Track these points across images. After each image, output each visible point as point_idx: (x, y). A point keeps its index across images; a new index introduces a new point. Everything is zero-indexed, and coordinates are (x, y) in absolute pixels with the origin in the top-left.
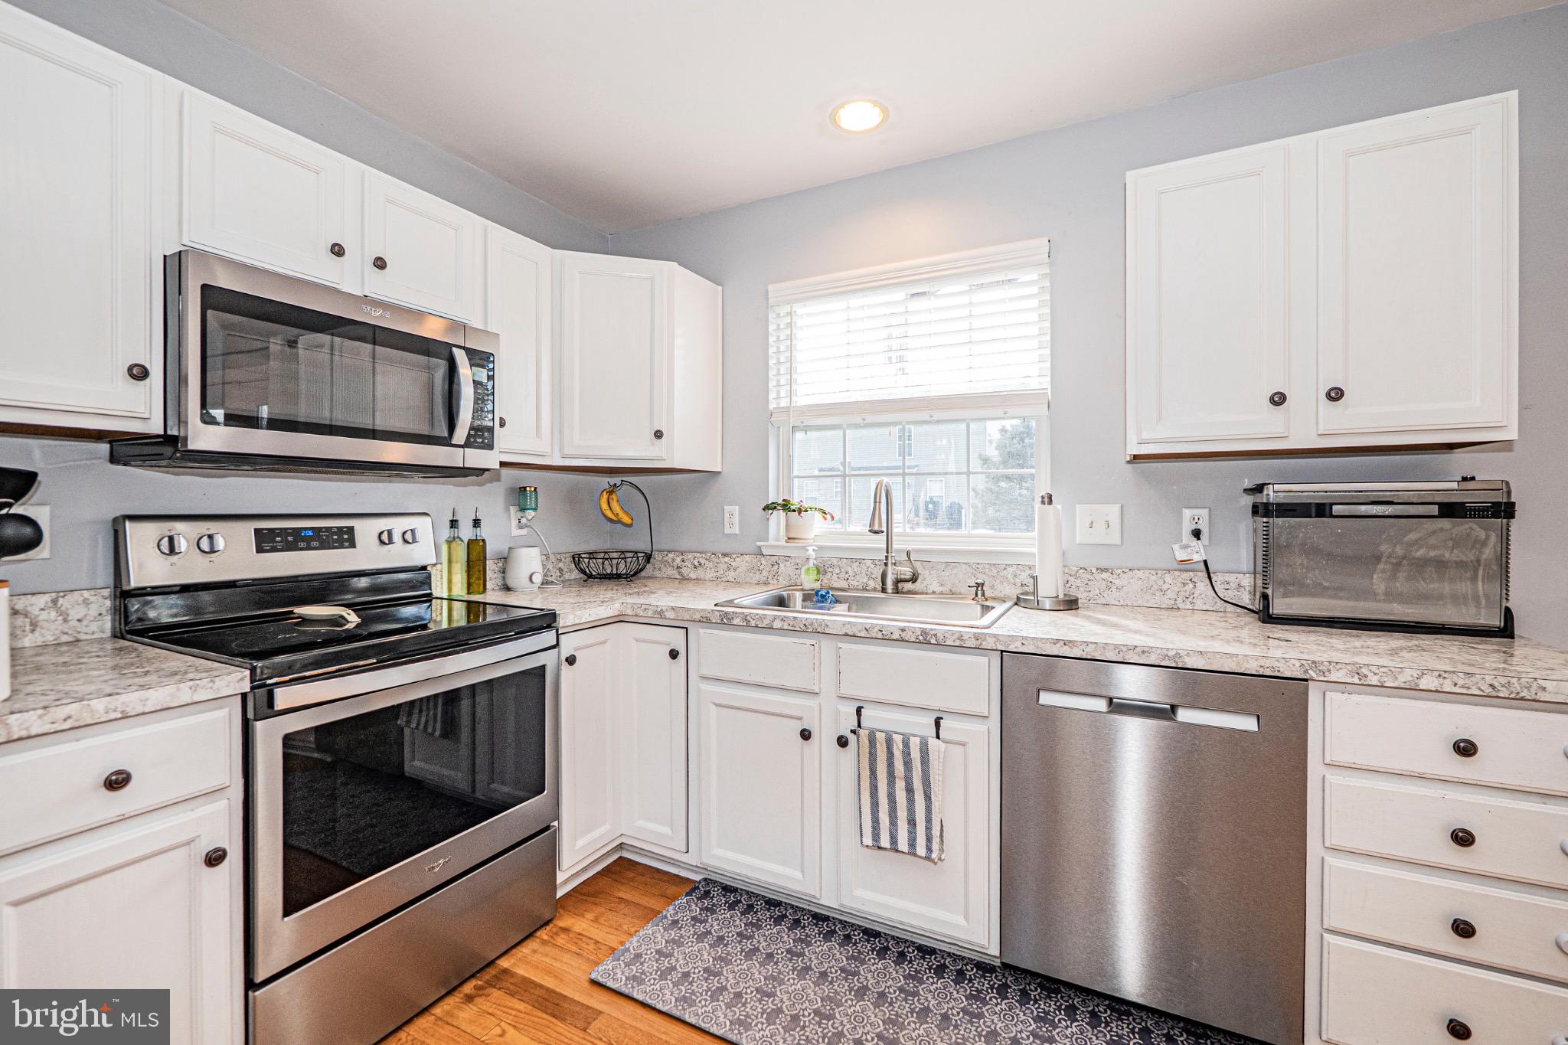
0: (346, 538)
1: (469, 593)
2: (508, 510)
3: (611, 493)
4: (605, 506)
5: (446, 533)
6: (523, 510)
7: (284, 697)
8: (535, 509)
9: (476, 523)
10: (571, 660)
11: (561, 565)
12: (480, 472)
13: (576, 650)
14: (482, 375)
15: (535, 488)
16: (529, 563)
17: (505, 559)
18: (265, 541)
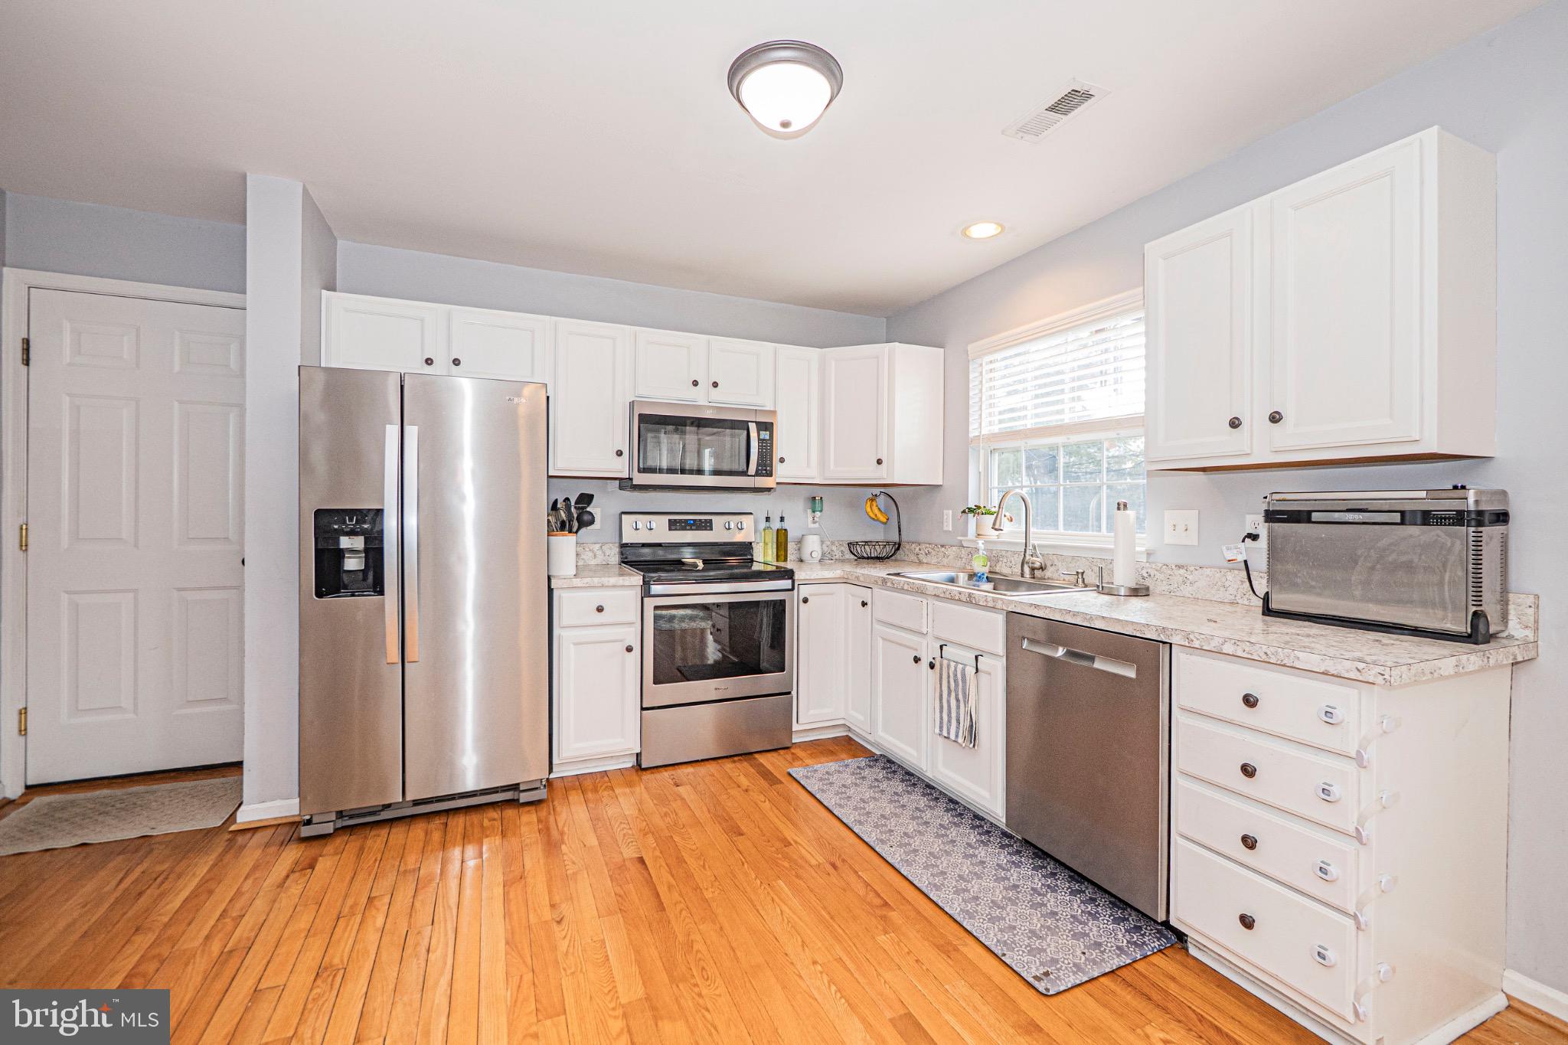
0: (707, 525)
1: (777, 561)
2: (805, 511)
3: (872, 500)
4: (869, 510)
5: (763, 524)
6: (814, 512)
7: (656, 589)
8: (821, 511)
9: (782, 519)
10: (805, 601)
11: (843, 548)
12: (769, 490)
13: (811, 595)
14: (765, 435)
15: (821, 498)
16: (813, 546)
17: (800, 542)
18: (673, 525)
